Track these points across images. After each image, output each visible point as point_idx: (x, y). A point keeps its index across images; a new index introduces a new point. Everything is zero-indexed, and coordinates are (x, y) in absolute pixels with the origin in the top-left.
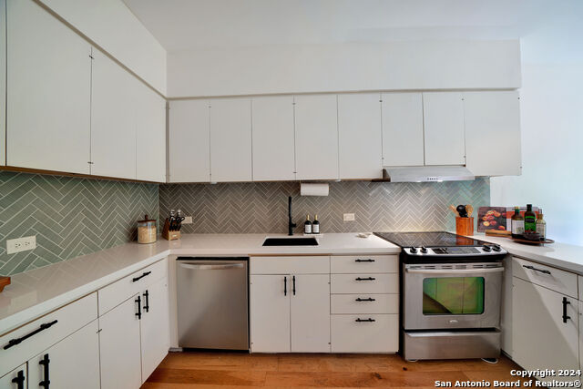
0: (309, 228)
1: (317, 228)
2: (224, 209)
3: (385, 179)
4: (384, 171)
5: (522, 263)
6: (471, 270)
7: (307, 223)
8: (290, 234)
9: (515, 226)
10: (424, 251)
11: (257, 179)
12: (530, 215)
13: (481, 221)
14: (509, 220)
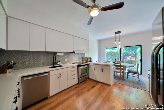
0: (58, 63)
1: (60, 63)
2: (30, 60)
3: (74, 52)
4: (74, 51)
5: (90, 64)
6: (86, 66)
7: (58, 62)
8: (53, 65)
9: (89, 60)
10: (80, 64)
11: (47, 51)
12: (90, 58)
13: (85, 60)
14: (88, 59)
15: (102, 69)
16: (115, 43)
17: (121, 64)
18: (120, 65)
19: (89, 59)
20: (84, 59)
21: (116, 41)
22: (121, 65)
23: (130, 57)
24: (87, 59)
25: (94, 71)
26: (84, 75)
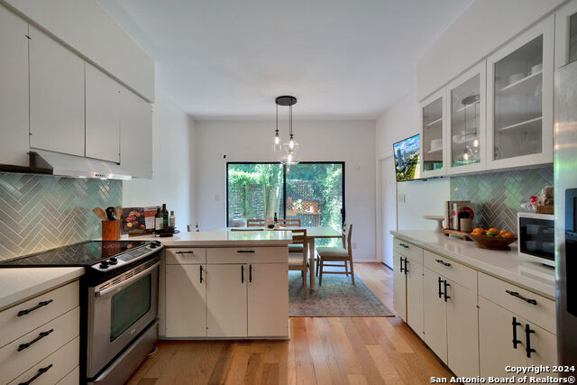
4: (33, 155)
9: (158, 223)
13: (124, 223)
14: (147, 219)
15: (246, 268)
16: (274, 143)
17: (305, 231)
18: (302, 234)
19: (160, 221)
20: (117, 217)
21: (277, 135)
22: (305, 233)
23: (300, 201)
24: (137, 219)
25: (200, 287)
26: (133, 331)
